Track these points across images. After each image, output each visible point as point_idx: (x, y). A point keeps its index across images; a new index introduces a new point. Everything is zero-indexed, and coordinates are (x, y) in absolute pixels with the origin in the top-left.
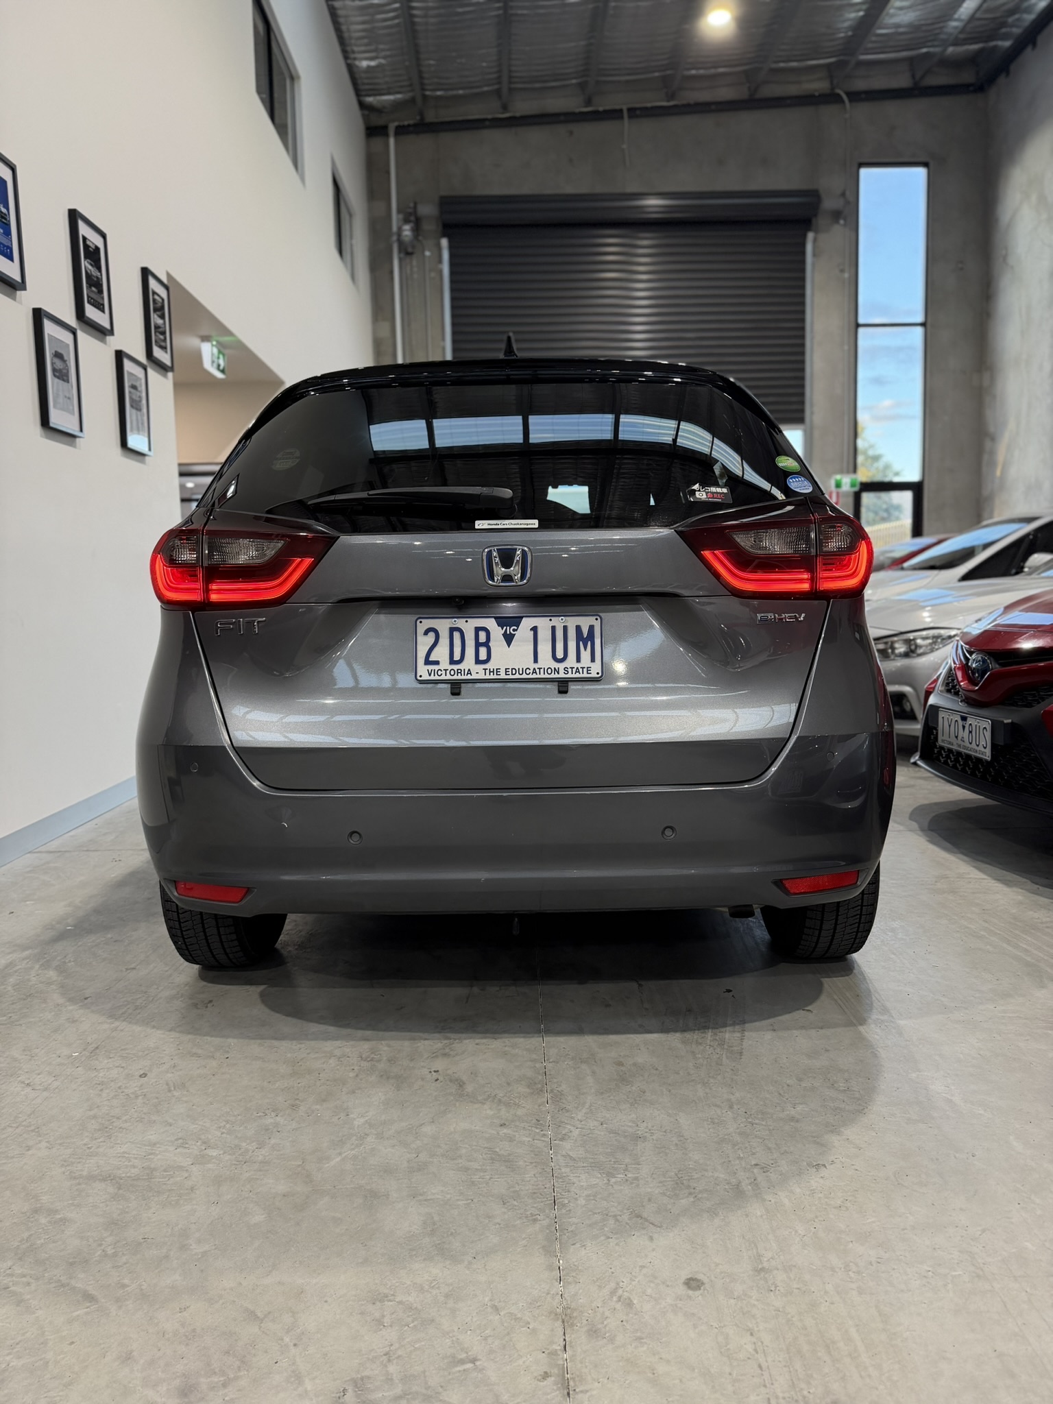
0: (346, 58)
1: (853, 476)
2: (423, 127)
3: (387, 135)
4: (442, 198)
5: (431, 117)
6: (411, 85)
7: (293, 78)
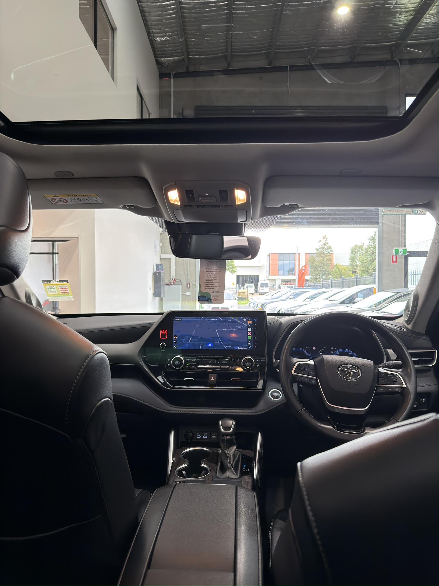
0: (149, 36)
1: (405, 248)
2: (188, 74)
3: (171, 78)
4: (196, 107)
5: (192, 69)
6: (182, 52)
7: (113, 29)
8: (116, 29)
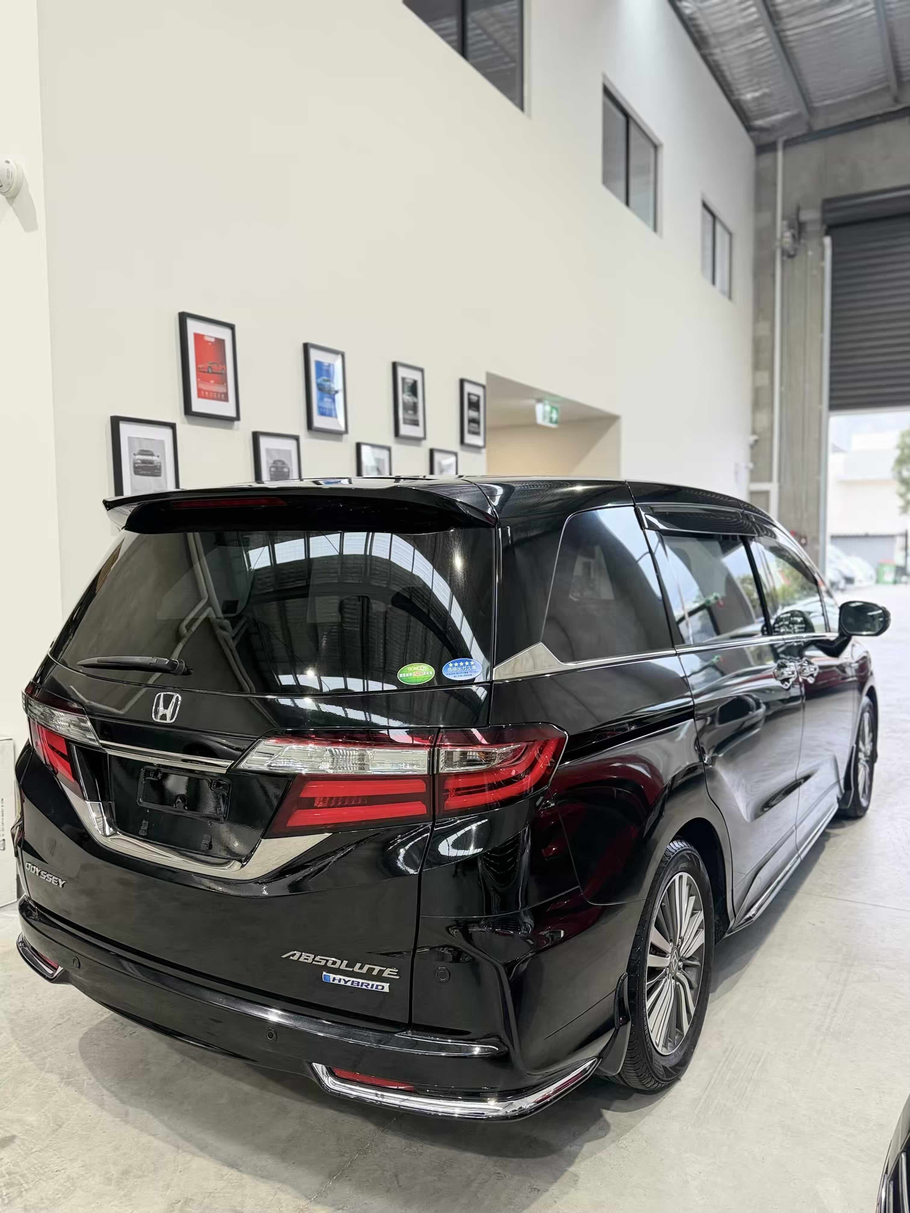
2: (812, 136)
3: (775, 150)
4: (823, 200)
5: (819, 124)
7: (656, 147)
8: (661, 145)
